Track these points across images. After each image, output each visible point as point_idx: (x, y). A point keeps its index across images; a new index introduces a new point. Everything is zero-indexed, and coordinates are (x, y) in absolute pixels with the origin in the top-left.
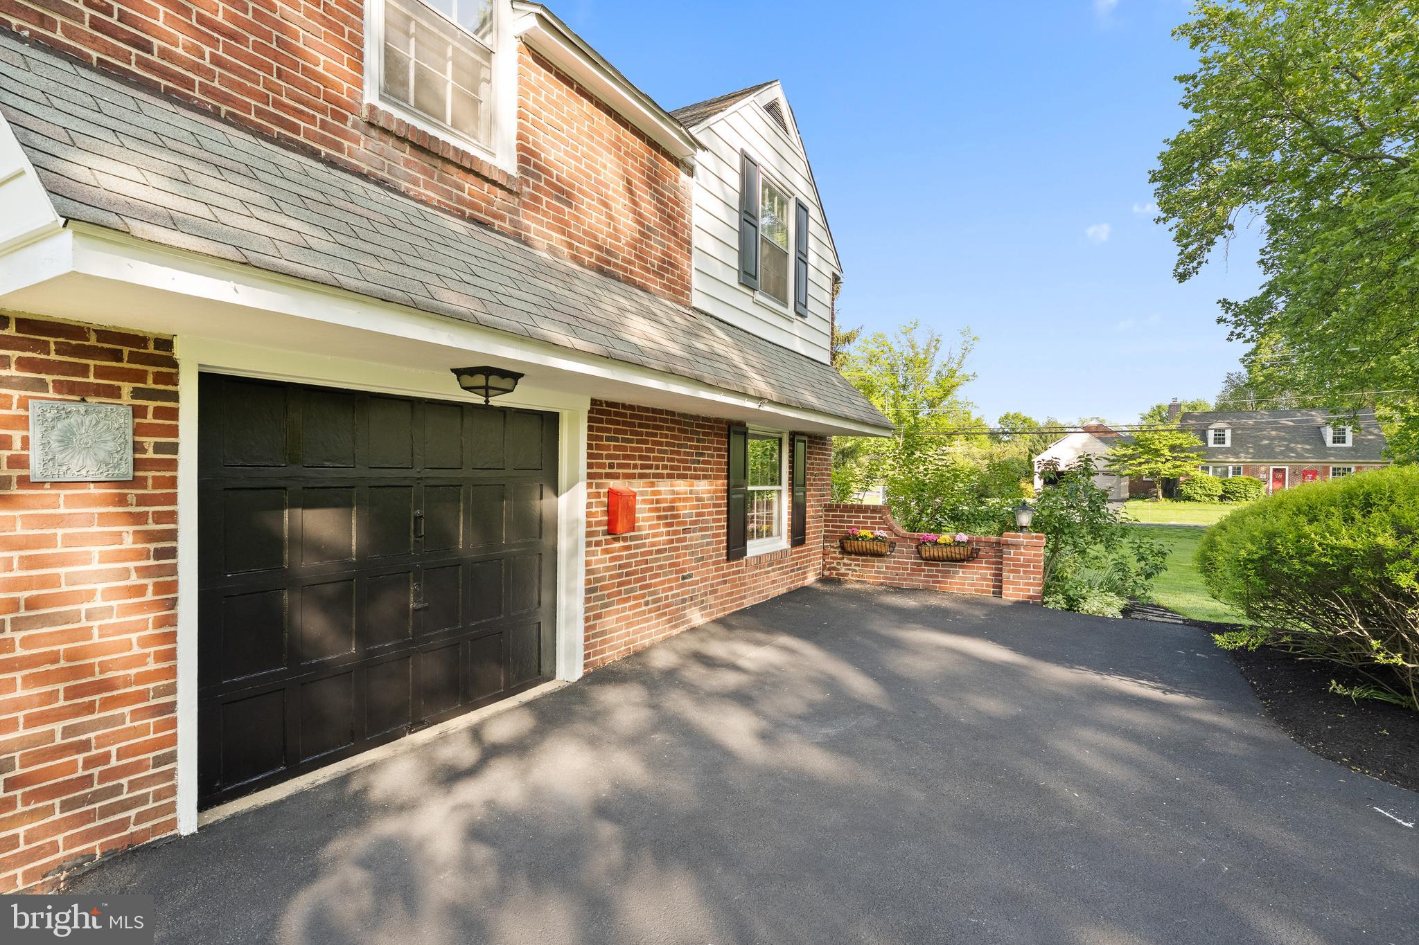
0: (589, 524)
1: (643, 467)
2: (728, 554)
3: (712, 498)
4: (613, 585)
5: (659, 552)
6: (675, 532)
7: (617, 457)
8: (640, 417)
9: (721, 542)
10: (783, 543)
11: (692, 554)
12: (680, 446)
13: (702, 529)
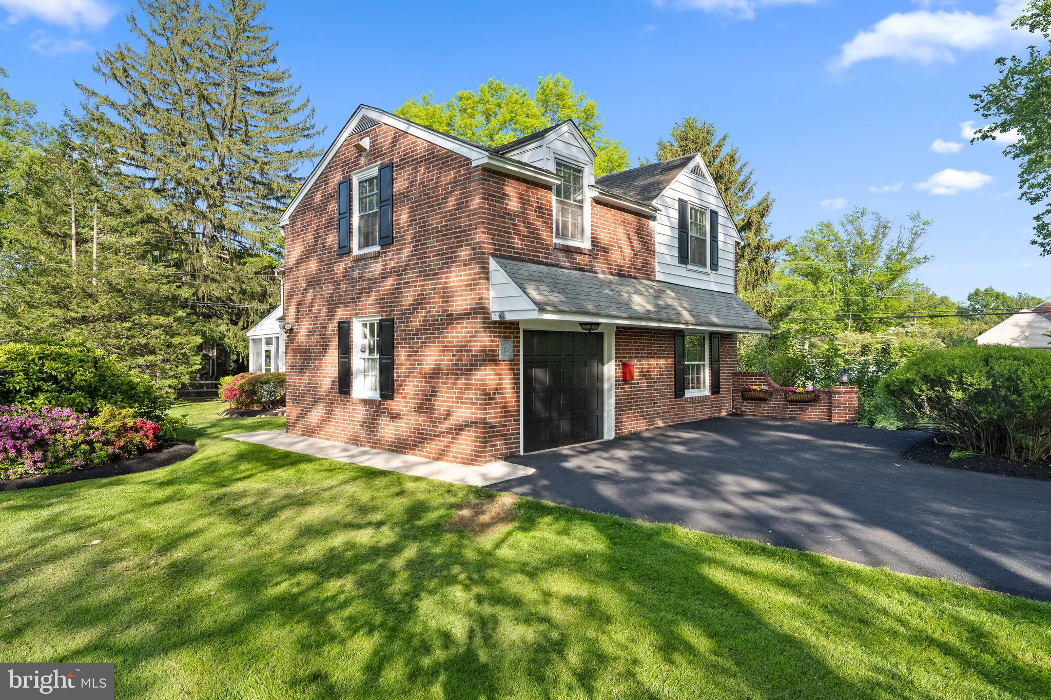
0: (616, 377)
1: (636, 353)
2: (675, 395)
3: (666, 367)
4: (625, 403)
5: (643, 390)
6: (650, 382)
7: (626, 349)
8: (634, 332)
9: (672, 389)
10: (706, 392)
11: (658, 393)
12: (651, 343)
13: (662, 382)
